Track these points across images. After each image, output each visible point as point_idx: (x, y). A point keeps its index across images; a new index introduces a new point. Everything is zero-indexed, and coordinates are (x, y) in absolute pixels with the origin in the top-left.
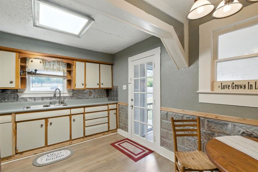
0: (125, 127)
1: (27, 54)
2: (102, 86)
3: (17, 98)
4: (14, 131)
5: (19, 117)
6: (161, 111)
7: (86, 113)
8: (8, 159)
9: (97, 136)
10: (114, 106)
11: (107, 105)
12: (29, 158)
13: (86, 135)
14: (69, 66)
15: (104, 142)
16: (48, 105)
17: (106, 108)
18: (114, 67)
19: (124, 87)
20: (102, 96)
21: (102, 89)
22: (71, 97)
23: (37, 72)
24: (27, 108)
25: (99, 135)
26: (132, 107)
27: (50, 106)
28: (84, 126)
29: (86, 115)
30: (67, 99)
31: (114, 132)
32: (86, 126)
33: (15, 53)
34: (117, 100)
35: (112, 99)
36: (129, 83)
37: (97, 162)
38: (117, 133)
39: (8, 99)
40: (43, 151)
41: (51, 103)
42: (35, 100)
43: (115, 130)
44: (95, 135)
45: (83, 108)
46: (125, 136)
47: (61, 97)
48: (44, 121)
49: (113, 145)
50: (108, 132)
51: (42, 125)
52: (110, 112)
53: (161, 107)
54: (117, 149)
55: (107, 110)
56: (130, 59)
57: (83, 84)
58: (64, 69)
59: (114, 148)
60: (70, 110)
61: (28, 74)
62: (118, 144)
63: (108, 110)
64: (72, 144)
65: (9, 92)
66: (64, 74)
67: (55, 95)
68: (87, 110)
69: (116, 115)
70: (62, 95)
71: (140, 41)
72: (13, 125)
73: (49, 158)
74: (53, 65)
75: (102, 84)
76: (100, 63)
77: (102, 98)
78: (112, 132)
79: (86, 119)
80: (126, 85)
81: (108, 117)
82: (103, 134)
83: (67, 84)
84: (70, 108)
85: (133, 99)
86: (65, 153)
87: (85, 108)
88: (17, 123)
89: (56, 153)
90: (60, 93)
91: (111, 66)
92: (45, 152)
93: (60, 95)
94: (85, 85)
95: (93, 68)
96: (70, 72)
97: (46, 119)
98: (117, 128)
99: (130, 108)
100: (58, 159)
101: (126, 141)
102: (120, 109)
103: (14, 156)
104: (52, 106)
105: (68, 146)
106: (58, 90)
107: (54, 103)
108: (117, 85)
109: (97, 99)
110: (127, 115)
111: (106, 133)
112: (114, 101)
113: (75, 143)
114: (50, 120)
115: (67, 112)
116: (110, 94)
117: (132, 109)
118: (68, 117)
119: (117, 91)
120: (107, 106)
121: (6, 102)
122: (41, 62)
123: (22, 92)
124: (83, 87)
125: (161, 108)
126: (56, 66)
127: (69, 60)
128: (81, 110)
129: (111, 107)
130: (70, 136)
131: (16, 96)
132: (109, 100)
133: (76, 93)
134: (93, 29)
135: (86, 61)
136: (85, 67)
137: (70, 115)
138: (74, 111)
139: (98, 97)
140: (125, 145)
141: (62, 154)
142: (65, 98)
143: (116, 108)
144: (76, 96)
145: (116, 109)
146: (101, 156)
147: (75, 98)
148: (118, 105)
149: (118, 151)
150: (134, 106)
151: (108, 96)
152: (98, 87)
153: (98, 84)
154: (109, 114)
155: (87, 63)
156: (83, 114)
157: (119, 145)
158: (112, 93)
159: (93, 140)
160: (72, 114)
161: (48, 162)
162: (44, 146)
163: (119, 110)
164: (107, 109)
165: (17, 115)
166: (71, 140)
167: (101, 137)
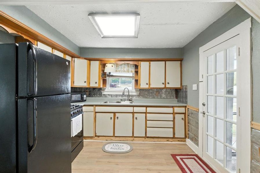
0: (195, 139)
1: (105, 61)
2: (168, 86)
3: (101, 95)
4: (95, 119)
5: (98, 109)
6: (252, 128)
7: (148, 113)
8: (91, 138)
9: (160, 139)
10: (182, 110)
11: (173, 107)
12: (102, 142)
13: (147, 136)
14: (136, 67)
15: (165, 150)
16: (120, 101)
17: (170, 110)
18: (183, 62)
19: (195, 87)
20: (170, 97)
21: (170, 89)
22: (139, 96)
23: (111, 74)
24: (105, 103)
25: (162, 139)
26: (204, 114)
27: (121, 103)
28: (146, 127)
29: (148, 115)
30: (134, 98)
31: (182, 141)
32: (147, 126)
33: (98, 61)
34: (186, 103)
35: (181, 101)
36: (200, 81)
37: (148, 170)
38: (185, 143)
39: (96, 95)
40: (112, 140)
41: (121, 100)
42: (111, 96)
43: (183, 139)
44: (158, 139)
45: (145, 108)
46: (194, 151)
47: (129, 95)
48: (113, 114)
49: (174, 156)
50: (173, 139)
51: (111, 118)
52: (176, 116)
53: (252, 122)
54: (177, 163)
55: (172, 114)
56: (202, 49)
57: (147, 84)
58: (132, 70)
59: (173, 161)
60: (133, 107)
61: (108, 76)
62: (180, 158)
63: (174, 113)
64: (134, 140)
65: (97, 90)
66: (133, 75)
67: (124, 93)
68: (149, 110)
69: (184, 121)
70: (130, 94)
71: (215, 20)
72: (94, 114)
73: (113, 147)
74: (124, 67)
75: (168, 83)
76: (165, 61)
77: (170, 98)
78: (179, 141)
79: (147, 119)
80: (196, 85)
81: (174, 121)
82: (168, 139)
83: (135, 84)
84: (133, 106)
85: (206, 103)
86: (126, 148)
87: (147, 108)
88: (97, 113)
89: (120, 144)
90: (129, 92)
91: (180, 62)
92: (113, 141)
93: (129, 93)
94: (150, 85)
95: (157, 67)
96: (137, 72)
97: (114, 113)
98: (186, 137)
99: (201, 115)
100: (119, 151)
101: (194, 158)
102: (189, 114)
103: (94, 137)
104: (123, 103)
105: (130, 142)
106: (126, 89)
107: (125, 100)
108: (186, 85)
109: (164, 99)
110: (198, 123)
111: (170, 139)
112: (183, 103)
113: (137, 141)
114: (117, 115)
115: (130, 109)
116: (179, 95)
117: (204, 116)
118: (131, 114)
119: (186, 92)
120: (172, 109)
121: (95, 97)
122: (112, 66)
123: (104, 90)
124: (147, 86)
125: (252, 124)
126: (126, 68)
127: (135, 62)
128: (143, 109)
129: (177, 110)
130: (133, 132)
131: (101, 93)
132: (178, 101)
133: (143, 93)
134: (145, 25)
135: (150, 60)
136: (150, 66)
137: (133, 113)
138: (136, 109)
139: (166, 97)
140: (191, 163)
141: (123, 147)
142: (132, 96)
143: (184, 112)
144: (142, 95)
145: (185, 114)
146: (155, 164)
147: (142, 97)
148: (187, 109)
149: (177, 167)
150: (206, 113)
151: (177, 97)
152: (163, 86)
153: (163, 84)
154: (174, 118)
155: (151, 62)
156: (145, 114)
157: (182, 159)
158: (181, 94)
159: (155, 143)
160: (134, 112)
161: (111, 150)
162: (113, 136)
163: (188, 116)
164: (172, 112)
165: (96, 107)
166: (133, 136)
167: (164, 142)
